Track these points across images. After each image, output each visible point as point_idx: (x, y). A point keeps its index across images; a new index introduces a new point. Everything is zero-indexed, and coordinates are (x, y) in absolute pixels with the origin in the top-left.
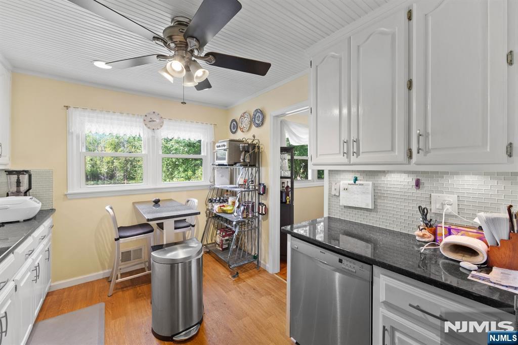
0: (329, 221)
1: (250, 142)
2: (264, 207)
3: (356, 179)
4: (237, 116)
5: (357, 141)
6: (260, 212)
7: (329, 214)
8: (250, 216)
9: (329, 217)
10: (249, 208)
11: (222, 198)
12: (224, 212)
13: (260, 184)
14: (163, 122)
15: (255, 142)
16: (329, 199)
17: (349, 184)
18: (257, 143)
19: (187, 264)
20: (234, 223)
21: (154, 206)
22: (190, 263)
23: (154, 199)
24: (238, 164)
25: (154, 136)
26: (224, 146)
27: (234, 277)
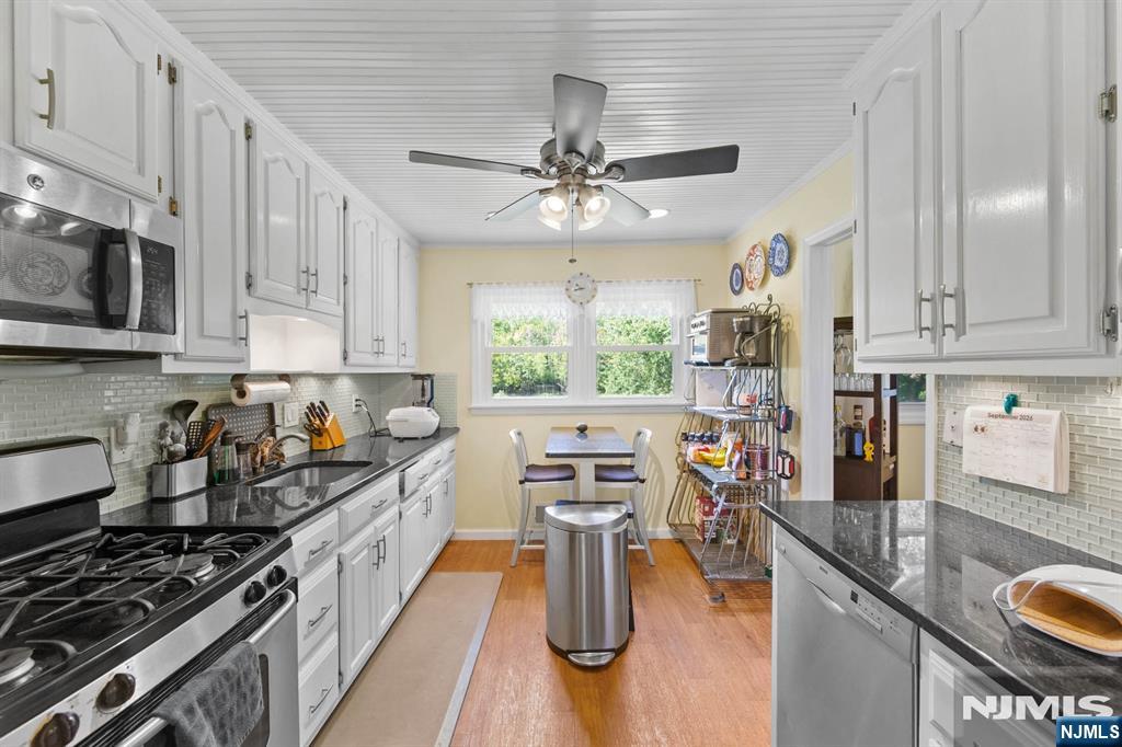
0: (937, 513)
1: (762, 309)
2: (788, 460)
3: (1013, 402)
4: (740, 256)
5: (959, 296)
6: (780, 472)
7: (938, 495)
8: (758, 478)
9: (938, 505)
10: (748, 459)
11: (709, 434)
12: (707, 463)
13: (780, 407)
14: (595, 289)
15: (771, 311)
16: (938, 453)
17: (991, 416)
18: (775, 313)
19: (596, 539)
20: (715, 486)
21: (577, 436)
22: (596, 536)
23: (579, 425)
24: (728, 363)
25: (584, 316)
26: (702, 323)
27: (715, 600)
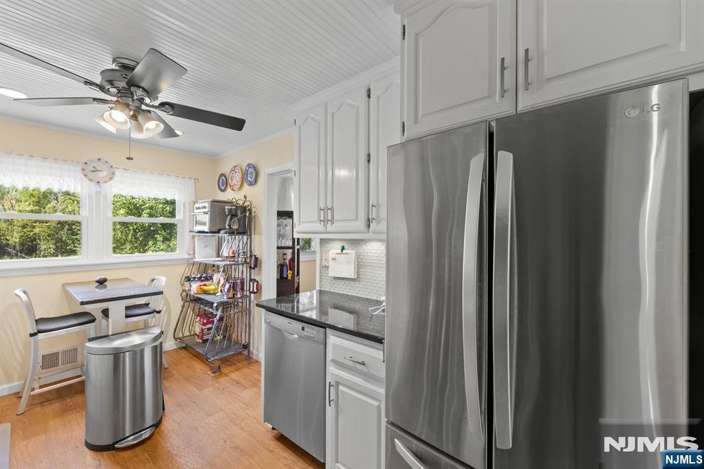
0: (320, 294)
1: (241, 203)
2: (255, 284)
3: (343, 248)
4: (226, 170)
5: (332, 209)
6: (251, 290)
7: (320, 287)
8: (239, 296)
9: (320, 291)
10: (236, 286)
11: (204, 275)
12: (206, 292)
13: (251, 256)
14: (113, 173)
15: (246, 204)
16: (321, 270)
17: (337, 254)
18: (248, 206)
20: (215, 305)
21: (96, 287)
22: (142, 351)
23: (97, 279)
24: (222, 232)
25: (100, 192)
26: (205, 207)
27: (214, 372)
